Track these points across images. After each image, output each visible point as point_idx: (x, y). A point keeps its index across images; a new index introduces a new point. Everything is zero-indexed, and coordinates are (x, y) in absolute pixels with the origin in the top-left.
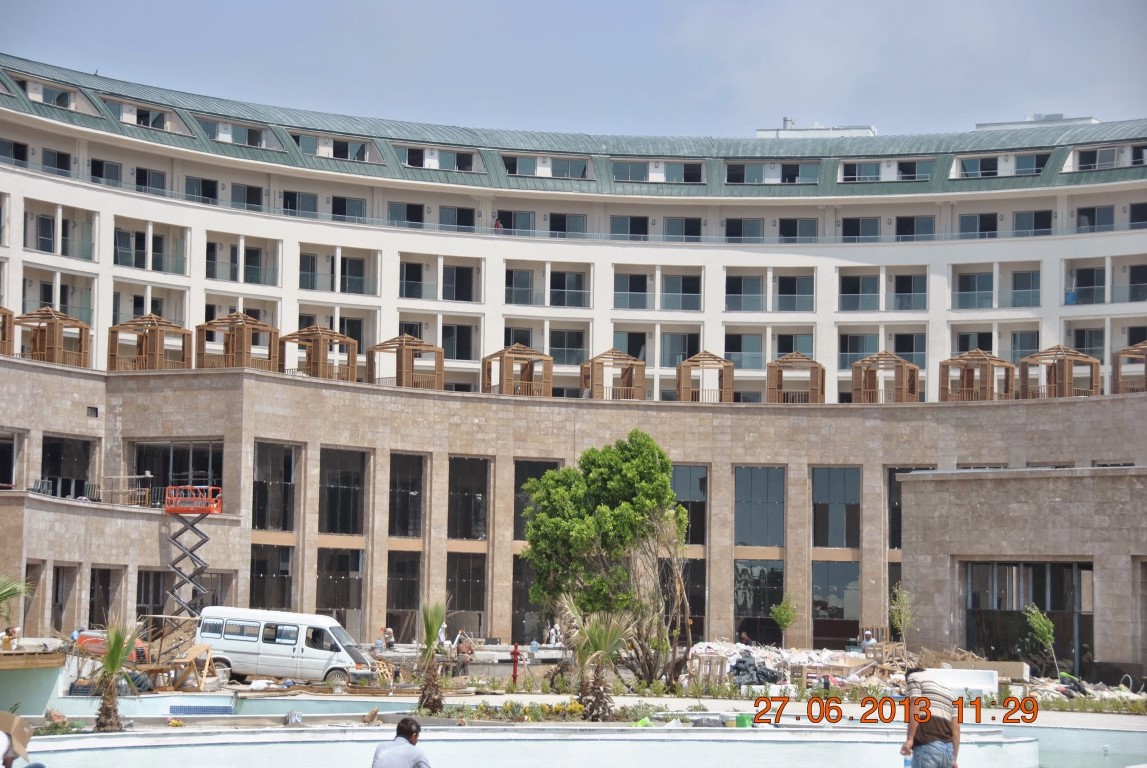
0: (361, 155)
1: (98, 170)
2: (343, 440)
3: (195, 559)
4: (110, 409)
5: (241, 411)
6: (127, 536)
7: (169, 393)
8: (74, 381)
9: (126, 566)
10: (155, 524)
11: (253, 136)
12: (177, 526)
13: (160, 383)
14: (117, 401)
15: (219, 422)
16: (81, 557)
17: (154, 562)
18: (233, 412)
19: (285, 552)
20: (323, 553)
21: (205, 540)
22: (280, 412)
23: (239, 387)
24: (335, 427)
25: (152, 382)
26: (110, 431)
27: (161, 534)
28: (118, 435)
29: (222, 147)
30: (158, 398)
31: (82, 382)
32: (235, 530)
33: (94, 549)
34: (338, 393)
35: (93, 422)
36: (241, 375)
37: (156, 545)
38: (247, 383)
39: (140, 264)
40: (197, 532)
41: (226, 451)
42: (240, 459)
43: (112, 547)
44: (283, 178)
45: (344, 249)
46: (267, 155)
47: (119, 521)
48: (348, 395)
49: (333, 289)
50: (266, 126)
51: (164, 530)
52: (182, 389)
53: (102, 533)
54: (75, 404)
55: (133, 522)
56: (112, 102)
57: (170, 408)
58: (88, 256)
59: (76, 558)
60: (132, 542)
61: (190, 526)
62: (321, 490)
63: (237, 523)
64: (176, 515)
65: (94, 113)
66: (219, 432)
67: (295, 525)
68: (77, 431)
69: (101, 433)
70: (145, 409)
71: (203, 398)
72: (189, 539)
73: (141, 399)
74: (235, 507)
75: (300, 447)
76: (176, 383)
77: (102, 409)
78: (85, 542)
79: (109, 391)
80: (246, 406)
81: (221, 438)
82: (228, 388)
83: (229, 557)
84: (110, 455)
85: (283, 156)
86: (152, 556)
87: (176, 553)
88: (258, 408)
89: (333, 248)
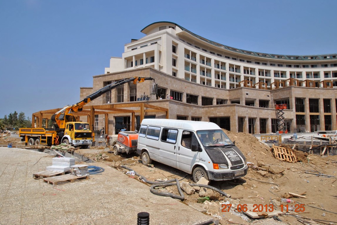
0: (316, 58)
1: (271, 65)
2: (313, 97)
3: (282, 117)
4: (271, 96)
5: (292, 93)
6: (268, 113)
7: (280, 92)
8: (264, 92)
9: (268, 118)
10: (274, 111)
11: (297, 58)
12: (279, 111)
13: (278, 91)
14: (272, 94)
15: (288, 95)
16: (256, 116)
17: (274, 117)
18: (290, 93)
19: (303, 116)
20: (311, 116)
21: (284, 113)
22: (300, 93)
23: (291, 89)
24: (311, 95)
25: (277, 91)
26: (271, 99)
27: (276, 113)
28: (273, 99)
29: (292, 59)
30: (278, 93)
31: (266, 92)
32: (292, 112)
33: (260, 115)
34: (311, 89)
35: (268, 98)
36: (291, 87)
37: (275, 115)
38: (292, 88)
39: (279, 77)
40: (282, 112)
41: (290, 99)
42: (292, 100)
43: (264, 115)
44: (302, 63)
45: (314, 72)
46: (299, 60)
47: (266, 111)
48: (313, 90)
49: (312, 78)
50: (299, 57)
51: (276, 112)
52: (282, 91)
53: (262, 112)
54: (265, 95)
55: (269, 111)
56: (273, 56)
57: (280, 94)
58: (270, 76)
59: (255, 116)
60: (269, 114)
61: (281, 111)
62: (310, 106)
63: (293, 111)
64: (278, 110)
65: (269, 56)
66: (288, 97)
67: (305, 111)
68: (265, 99)
69: (270, 99)
70: (276, 95)
71: (285, 92)
72: (281, 113)
73: (276, 93)
74: (292, 108)
75: (304, 98)
76: (281, 90)
77: (270, 96)
78: (257, 114)
79: (271, 93)
80: (292, 92)
81: (289, 98)
82: (289, 90)
83: (291, 117)
84: (272, 102)
85: (302, 59)
86: (274, 116)
87: (279, 116)
88: (295, 92)
89: (312, 72)
